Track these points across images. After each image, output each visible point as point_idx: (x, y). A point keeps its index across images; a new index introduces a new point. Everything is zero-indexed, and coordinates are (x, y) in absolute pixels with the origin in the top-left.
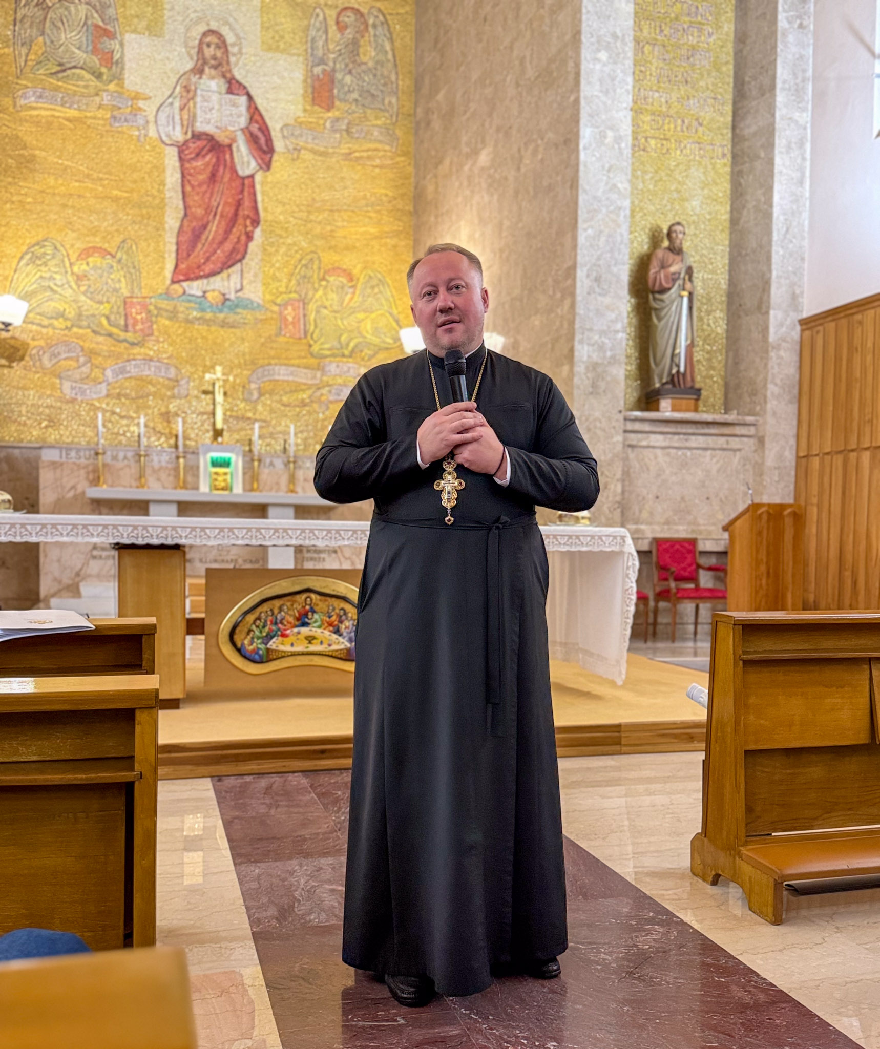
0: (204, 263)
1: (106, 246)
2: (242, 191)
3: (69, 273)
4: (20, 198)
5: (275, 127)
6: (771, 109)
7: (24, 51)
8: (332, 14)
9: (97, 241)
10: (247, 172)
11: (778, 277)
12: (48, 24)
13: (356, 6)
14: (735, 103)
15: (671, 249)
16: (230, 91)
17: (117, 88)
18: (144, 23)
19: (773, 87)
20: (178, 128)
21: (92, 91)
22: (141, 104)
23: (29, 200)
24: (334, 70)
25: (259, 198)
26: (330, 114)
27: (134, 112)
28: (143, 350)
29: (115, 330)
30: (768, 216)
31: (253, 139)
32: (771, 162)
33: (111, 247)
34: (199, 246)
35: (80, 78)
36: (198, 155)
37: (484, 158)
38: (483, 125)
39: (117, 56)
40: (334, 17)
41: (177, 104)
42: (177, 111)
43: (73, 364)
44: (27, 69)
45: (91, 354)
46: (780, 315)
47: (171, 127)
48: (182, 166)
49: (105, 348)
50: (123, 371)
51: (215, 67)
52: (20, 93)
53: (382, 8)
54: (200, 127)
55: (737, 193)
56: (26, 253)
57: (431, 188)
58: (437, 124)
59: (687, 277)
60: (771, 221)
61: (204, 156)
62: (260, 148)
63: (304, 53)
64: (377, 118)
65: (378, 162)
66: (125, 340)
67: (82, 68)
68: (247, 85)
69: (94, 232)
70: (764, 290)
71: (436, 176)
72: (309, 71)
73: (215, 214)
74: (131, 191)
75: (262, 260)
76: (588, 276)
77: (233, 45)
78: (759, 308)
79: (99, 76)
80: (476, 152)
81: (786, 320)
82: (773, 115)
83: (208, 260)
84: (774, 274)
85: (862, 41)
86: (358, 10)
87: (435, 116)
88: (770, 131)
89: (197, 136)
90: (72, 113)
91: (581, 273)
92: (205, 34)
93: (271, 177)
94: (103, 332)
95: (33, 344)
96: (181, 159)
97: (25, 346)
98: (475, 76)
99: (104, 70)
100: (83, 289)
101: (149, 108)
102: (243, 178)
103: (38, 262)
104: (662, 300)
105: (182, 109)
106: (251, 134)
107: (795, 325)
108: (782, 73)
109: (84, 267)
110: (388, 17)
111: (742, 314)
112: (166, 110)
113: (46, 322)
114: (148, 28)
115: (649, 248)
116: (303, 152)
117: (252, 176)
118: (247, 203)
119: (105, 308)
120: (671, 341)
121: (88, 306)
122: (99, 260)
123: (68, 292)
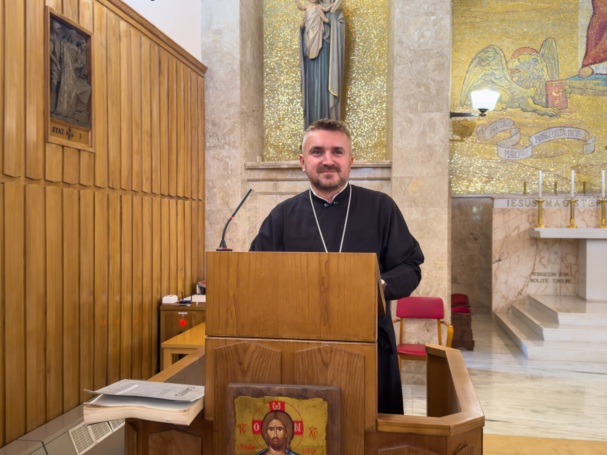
1: (533, 46)
3: (506, 69)
9: (526, 43)
28: (560, 120)
29: (538, 107)
33: (537, 45)
43: (507, 135)
45: (519, 127)
49: (531, 121)
50: (544, 137)
56: (475, 58)
66: (546, 114)
69: (524, 36)
95: (479, 123)
97: (472, 125)
100: (515, 79)
103: (484, 64)
109: (517, 63)
119: (531, 92)
121: (519, 90)
122: (527, 56)
123: (504, 83)
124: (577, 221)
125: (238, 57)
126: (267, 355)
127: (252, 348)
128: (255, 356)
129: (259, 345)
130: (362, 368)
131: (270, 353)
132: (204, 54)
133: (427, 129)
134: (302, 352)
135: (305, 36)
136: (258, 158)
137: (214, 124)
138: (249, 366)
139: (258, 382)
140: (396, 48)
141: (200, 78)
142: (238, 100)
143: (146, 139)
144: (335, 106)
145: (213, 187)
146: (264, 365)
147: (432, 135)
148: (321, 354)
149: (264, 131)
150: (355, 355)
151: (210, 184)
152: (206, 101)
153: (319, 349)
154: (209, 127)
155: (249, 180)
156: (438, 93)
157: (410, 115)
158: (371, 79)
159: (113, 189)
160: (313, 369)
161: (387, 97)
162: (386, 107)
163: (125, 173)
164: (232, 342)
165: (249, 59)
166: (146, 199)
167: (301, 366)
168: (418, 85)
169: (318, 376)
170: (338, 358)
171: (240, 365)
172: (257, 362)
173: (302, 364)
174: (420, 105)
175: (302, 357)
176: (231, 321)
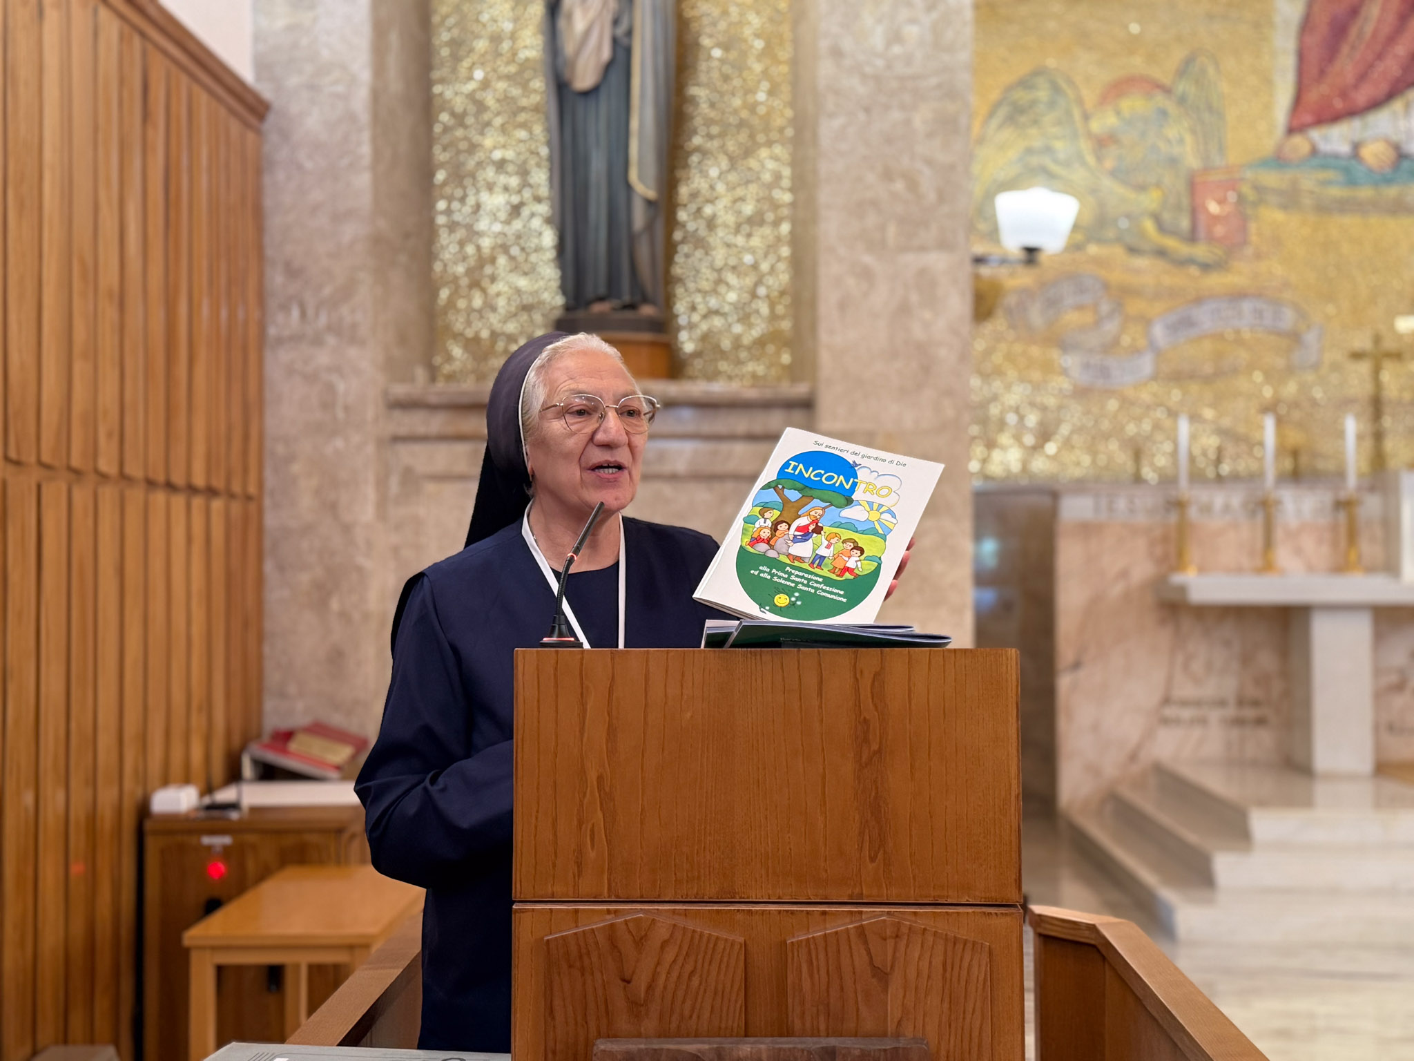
3: (1082, 134)
9: (1137, 64)
28: (1226, 278)
29: (1170, 243)
33: (1163, 72)
34: (1345, 50)
43: (1088, 317)
45: (1122, 294)
49: (1150, 280)
50: (1187, 322)
56: (998, 105)
66: (1189, 261)
69: (1130, 46)
83: (1363, 77)
94: (1145, 248)
97: (996, 290)
100: (1109, 164)
103: (1023, 119)
109: (1112, 120)
119: (1150, 200)
121: (1118, 197)
122: (1140, 101)
123: (1080, 175)
124: (1283, 555)
125: (365, 76)
126: (706, 953)
127: (662, 932)
128: (669, 956)
129: (680, 922)
130: (985, 980)
131: (715, 945)
132: (261, 65)
133: (914, 298)
134: (808, 940)
135: (562, 23)
136: (420, 373)
137: (292, 272)
138: (650, 988)
139: (679, 1034)
140: (825, 69)
141: (251, 136)
142: (365, 201)
143: (109, 313)
144: (650, 226)
145: (290, 459)
146: (695, 981)
147: (927, 315)
148: (866, 942)
149: (434, 294)
150: (965, 942)
151: (280, 449)
152: (268, 202)
153: (861, 932)
154: (277, 279)
155: (397, 439)
156: (941, 198)
157: (868, 259)
158: (748, 152)
159: (18, 463)
160: (842, 989)
161: (793, 205)
162: (792, 233)
163: (50, 417)
164: (596, 918)
165: (395, 85)
166: (108, 494)
167: (806, 985)
168: (888, 175)
169: (858, 1010)
170: (917, 955)
171: (622, 984)
172: (675, 975)
173: (811, 976)
174: (892, 230)
175: (809, 953)
176: (592, 855)
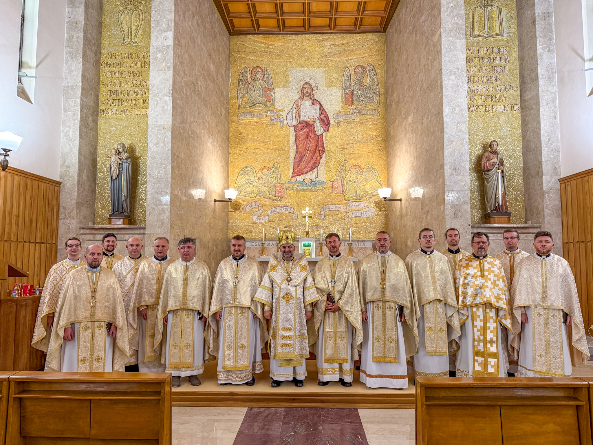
0: (304, 169)
1: (269, 166)
2: (318, 140)
3: (256, 177)
4: (239, 152)
5: (330, 115)
6: (537, 88)
7: (241, 100)
8: (353, 69)
9: (265, 164)
10: (320, 133)
11: (545, 161)
12: (249, 89)
13: (362, 65)
14: (520, 86)
15: (491, 152)
16: (313, 104)
17: (273, 109)
18: (282, 84)
19: (537, 78)
20: (294, 120)
21: (264, 111)
22: (281, 113)
23: (242, 152)
24: (353, 90)
25: (324, 142)
26: (352, 107)
27: (278, 117)
28: (282, 203)
29: (271, 196)
30: (539, 134)
31: (322, 121)
32: (539, 110)
33: (270, 166)
34: (302, 162)
35: (260, 107)
36: (301, 129)
37: (410, 119)
38: (409, 107)
39: (273, 97)
40: (353, 70)
41: (294, 112)
42: (294, 114)
43: (257, 210)
44: (242, 106)
45: (263, 205)
46: (548, 178)
47: (292, 120)
48: (296, 134)
49: (268, 203)
50: (274, 211)
51: (308, 96)
52: (239, 115)
53: (372, 64)
54: (302, 119)
55: (525, 124)
56: (241, 171)
57: (392, 131)
58: (394, 106)
59: (500, 164)
60: (541, 136)
61: (304, 129)
62: (325, 124)
63: (342, 86)
64: (371, 106)
65: (371, 123)
66: (275, 200)
67: (261, 103)
68: (320, 101)
69: (264, 161)
70: (539, 167)
71: (394, 126)
72: (344, 92)
73: (308, 150)
74: (277, 145)
75: (325, 165)
76: (450, 168)
77: (315, 86)
78: (538, 174)
79: (266, 105)
80: (407, 117)
81: (552, 180)
82: (538, 90)
83: (305, 167)
84: (544, 159)
85: (578, 54)
86: (363, 66)
87: (393, 103)
88: (537, 96)
89: (301, 122)
90: (258, 120)
91: (446, 167)
92: (304, 84)
93: (329, 134)
94: (267, 197)
95: (243, 203)
96: (295, 131)
97: (240, 204)
98: (406, 87)
99: (268, 103)
100: (260, 182)
101: (284, 114)
102: (318, 136)
103: (245, 174)
104: (489, 175)
105: (296, 113)
106: (321, 119)
107: (557, 182)
108: (541, 71)
109: (261, 174)
110: (375, 66)
111: (530, 177)
112: (290, 114)
113: (247, 195)
114: (284, 85)
115: (482, 152)
116: (341, 123)
117: (322, 135)
118: (320, 144)
119: (268, 189)
120: (494, 192)
121: (262, 188)
122: (266, 171)
123: (255, 184)
125: (77, 178)
132: (61, 177)
135: (111, 169)
136: (90, 223)
142: (76, 197)
143: (14, 218)
144: (126, 200)
149: (95, 210)
151: (61, 236)
152: (61, 197)
154: (61, 209)
155: (82, 234)
165: (85, 178)
166: (13, 244)
